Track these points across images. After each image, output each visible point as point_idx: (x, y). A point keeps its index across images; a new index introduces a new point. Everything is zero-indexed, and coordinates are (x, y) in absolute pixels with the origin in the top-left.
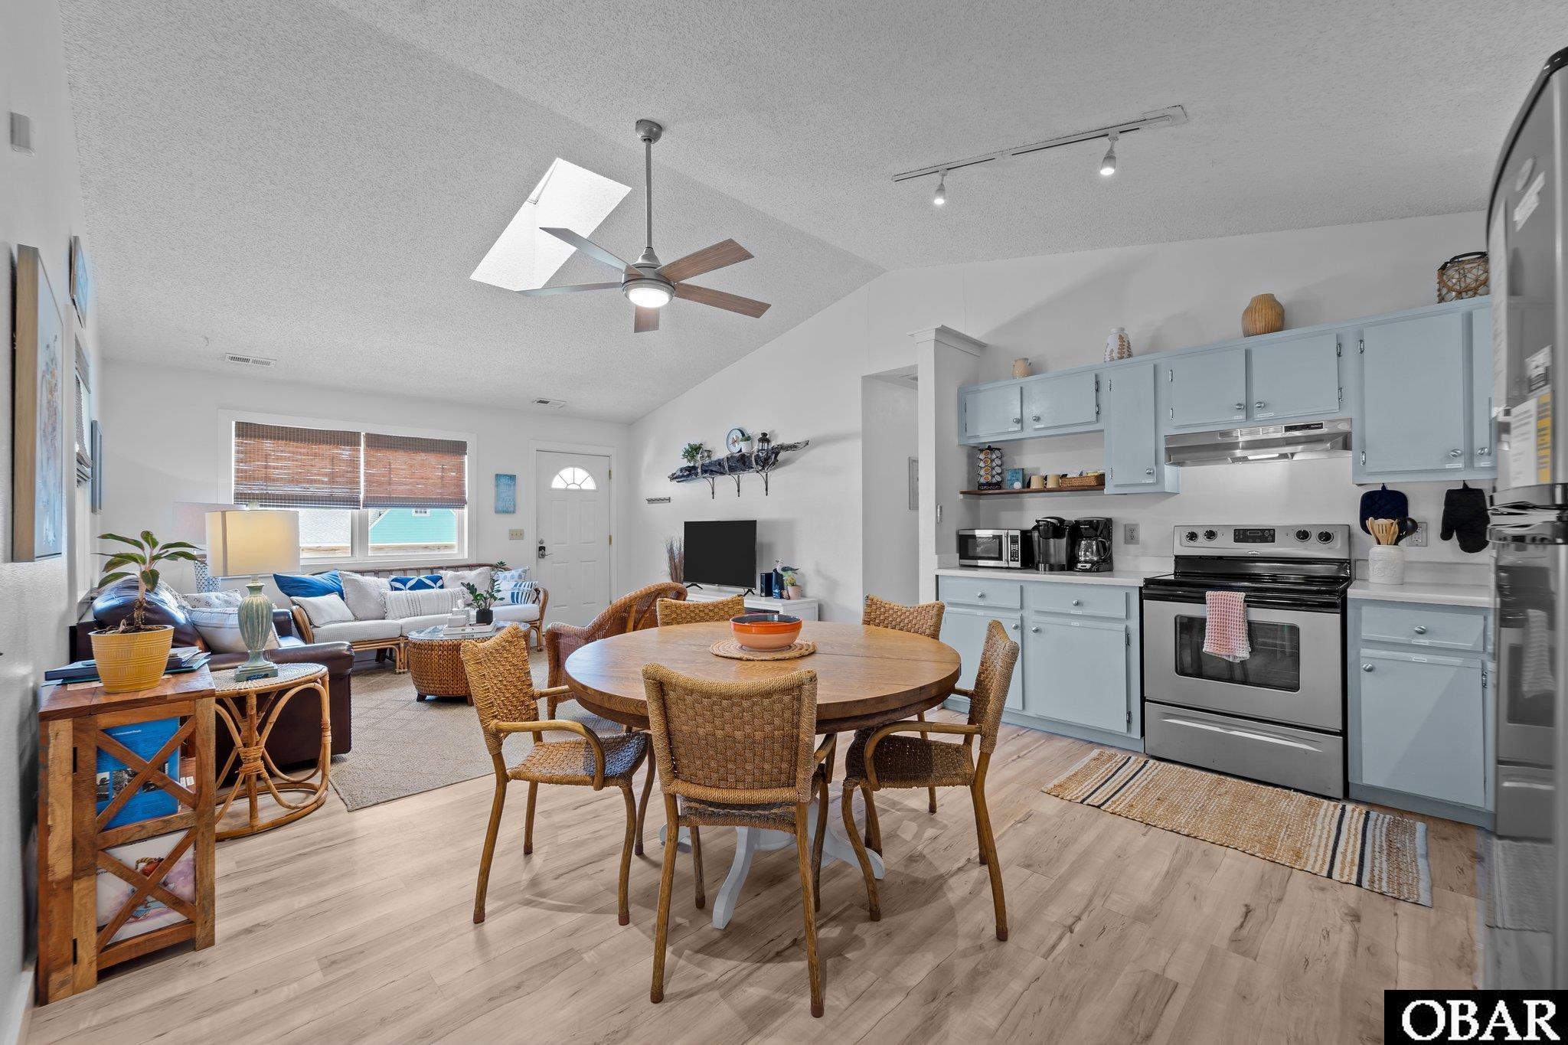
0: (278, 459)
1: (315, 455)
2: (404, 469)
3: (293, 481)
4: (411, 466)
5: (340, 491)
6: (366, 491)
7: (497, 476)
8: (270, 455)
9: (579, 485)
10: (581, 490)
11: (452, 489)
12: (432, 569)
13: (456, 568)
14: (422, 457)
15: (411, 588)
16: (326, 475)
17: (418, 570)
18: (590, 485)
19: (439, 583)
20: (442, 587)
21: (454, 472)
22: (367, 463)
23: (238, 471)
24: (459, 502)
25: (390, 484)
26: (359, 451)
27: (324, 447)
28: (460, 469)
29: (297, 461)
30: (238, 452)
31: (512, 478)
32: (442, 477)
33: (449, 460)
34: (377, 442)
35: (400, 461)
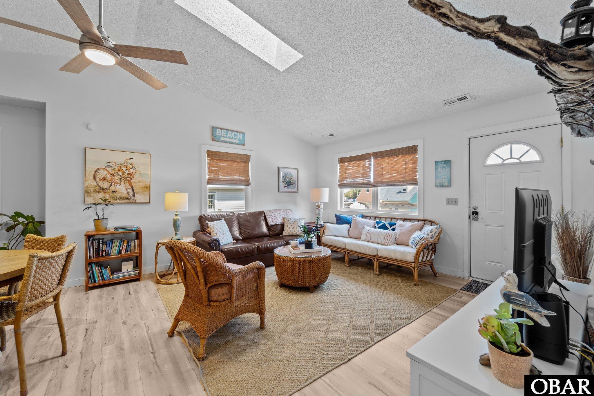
0: (349, 169)
1: (358, 166)
2: (388, 167)
3: (352, 178)
4: (391, 164)
5: (365, 180)
6: (374, 179)
7: (437, 163)
8: (347, 168)
9: (518, 159)
10: (521, 163)
11: (410, 174)
12: (391, 219)
13: (404, 220)
14: (396, 159)
15: (379, 228)
16: (361, 174)
17: (386, 218)
18: (533, 156)
19: (392, 227)
20: (394, 230)
21: (411, 164)
22: (375, 167)
23: (340, 176)
24: (414, 182)
25: (382, 175)
26: (370, 161)
27: (361, 162)
28: (415, 162)
29: (353, 169)
30: (340, 169)
31: (448, 162)
32: (406, 168)
33: (409, 158)
34: (378, 155)
35: (386, 162)
